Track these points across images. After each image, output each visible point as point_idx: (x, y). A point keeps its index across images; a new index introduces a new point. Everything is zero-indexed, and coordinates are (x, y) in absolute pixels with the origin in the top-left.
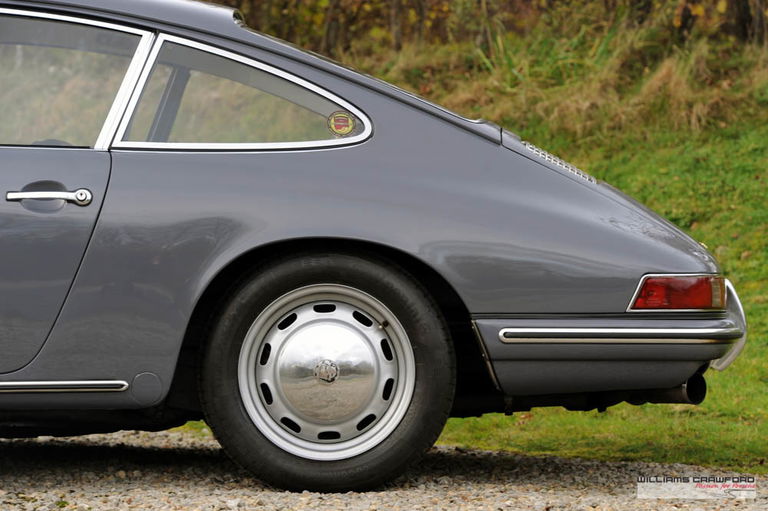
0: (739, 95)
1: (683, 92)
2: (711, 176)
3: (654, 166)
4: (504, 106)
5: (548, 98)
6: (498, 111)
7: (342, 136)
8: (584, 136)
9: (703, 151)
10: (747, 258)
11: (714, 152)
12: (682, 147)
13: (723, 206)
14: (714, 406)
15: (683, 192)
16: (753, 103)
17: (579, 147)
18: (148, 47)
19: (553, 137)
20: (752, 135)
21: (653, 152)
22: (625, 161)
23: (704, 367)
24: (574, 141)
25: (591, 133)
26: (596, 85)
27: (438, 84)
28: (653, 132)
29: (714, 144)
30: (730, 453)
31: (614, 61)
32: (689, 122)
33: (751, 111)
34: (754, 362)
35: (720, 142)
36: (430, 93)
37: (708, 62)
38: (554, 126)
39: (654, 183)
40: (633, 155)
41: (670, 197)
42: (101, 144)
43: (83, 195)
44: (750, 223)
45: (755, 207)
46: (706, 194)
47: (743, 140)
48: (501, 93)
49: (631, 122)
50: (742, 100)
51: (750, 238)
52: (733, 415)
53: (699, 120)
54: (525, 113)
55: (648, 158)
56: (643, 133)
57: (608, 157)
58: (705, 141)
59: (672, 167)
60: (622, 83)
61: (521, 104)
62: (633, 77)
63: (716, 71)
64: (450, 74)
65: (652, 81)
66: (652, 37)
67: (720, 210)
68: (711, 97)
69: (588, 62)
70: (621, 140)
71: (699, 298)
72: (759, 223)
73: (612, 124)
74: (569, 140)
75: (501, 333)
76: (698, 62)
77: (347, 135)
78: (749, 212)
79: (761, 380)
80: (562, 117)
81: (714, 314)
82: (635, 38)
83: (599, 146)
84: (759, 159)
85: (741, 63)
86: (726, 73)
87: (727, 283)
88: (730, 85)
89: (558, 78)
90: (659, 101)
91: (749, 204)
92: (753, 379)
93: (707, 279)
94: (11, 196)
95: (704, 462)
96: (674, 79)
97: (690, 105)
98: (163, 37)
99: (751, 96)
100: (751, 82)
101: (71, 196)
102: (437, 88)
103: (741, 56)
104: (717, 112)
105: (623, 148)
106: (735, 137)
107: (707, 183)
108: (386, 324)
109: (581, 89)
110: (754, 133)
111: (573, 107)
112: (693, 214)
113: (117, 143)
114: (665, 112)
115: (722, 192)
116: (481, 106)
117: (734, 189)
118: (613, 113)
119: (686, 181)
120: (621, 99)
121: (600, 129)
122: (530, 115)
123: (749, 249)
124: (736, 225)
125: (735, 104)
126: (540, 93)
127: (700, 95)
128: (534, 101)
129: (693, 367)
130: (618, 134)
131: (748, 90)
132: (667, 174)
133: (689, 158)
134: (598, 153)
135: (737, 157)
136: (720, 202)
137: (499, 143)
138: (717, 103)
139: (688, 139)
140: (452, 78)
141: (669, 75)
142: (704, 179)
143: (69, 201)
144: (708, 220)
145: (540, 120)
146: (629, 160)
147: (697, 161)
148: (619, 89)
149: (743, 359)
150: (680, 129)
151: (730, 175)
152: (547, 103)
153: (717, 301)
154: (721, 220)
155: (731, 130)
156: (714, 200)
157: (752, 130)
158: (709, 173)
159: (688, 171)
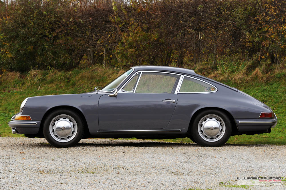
0: (272, 76)
1: (261, 75)
2: (267, 93)
3: (255, 91)
4: (222, 78)
5: (232, 76)
6: (221, 79)
7: (213, 91)
8: (240, 84)
9: (265, 87)
10: (275, 109)
11: (267, 88)
12: (261, 87)
13: (270, 99)
14: (270, 136)
15: (262, 96)
16: (275, 77)
17: (239, 86)
18: (182, 77)
19: (233, 84)
20: (275, 84)
21: (255, 88)
22: (249, 89)
23: (271, 127)
24: (238, 85)
25: (241, 84)
26: (242, 73)
27: (206, 72)
28: (255, 83)
29: (267, 86)
30: (274, 143)
31: (245, 68)
32: (262, 81)
33: (275, 79)
34: (277, 129)
35: (269, 85)
36: (205, 74)
37: (265, 68)
38: (233, 82)
39: (255, 94)
40: (251, 88)
41: (259, 97)
42: (176, 93)
43: (174, 101)
44: (275, 102)
45: (276, 99)
46: (266, 97)
47: (273, 85)
48: (221, 74)
49: (250, 81)
50: (273, 77)
51: (276, 105)
52: (274, 138)
53: (264, 81)
54: (227, 79)
55: (254, 89)
56: (252, 83)
57: (245, 89)
58: (265, 85)
59: (259, 91)
60: (247, 73)
61: (226, 77)
62: (249, 71)
63: (267, 70)
64: (209, 70)
65: (254, 73)
66: (253, 62)
67: (269, 100)
68: (267, 76)
69: (240, 68)
70: (248, 85)
71: (270, 116)
72: (277, 102)
73: (246, 82)
74: (237, 85)
75: (239, 122)
76: (263, 68)
77: (214, 91)
78: (275, 100)
79: (279, 132)
80: (235, 80)
81: (272, 118)
82: (250, 63)
83: (243, 86)
84: (277, 89)
85: (272, 68)
86: (269, 70)
87: (274, 114)
88: (270, 73)
89: (233, 71)
90: (256, 77)
91: (275, 98)
92: (277, 132)
93: (271, 113)
94: (163, 101)
95: (270, 144)
96: (259, 72)
97: (262, 78)
98: (184, 76)
99: (275, 76)
100: (275, 73)
101: (172, 101)
102: (206, 73)
103: (272, 66)
104: (268, 79)
105: (248, 87)
106: (272, 84)
107: (266, 94)
108: (221, 120)
109: (239, 74)
110: (276, 83)
111: (237, 78)
112: (264, 101)
113: (178, 93)
114: (257, 79)
115: (269, 96)
116: (217, 77)
117: (272, 96)
118: (246, 79)
119: (262, 94)
120: (247, 76)
121: (243, 83)
122: (228, 80)
123: (275, 108)
124: (273, 103)
125: (272, 77)
126: (230, 75)
127: (264, 76)
128: (229, 76)
129: (269, 127)
130: (247, 84)
131: (274, 74)
132: (258, 92)
133: (262, 89)
134: (243, 88)
135: (272, 89)
136: (269, 98)
137: (237, 91)
138: (268, 77)
139: (262, 85)
140: (209, 71)
141: (257, 71)
142: (266, 93)
143: (172, 102)
144: (267, 102)
145: (230, 80)
146: (250, 89)
147: (264, 89)
148: (247, 74)
149: (275, 128)
150: (260, 83)
151: (271, 93)
152: (231, 77)
153: (273, 116)
154: (269, 102)
155: (271, 83)
156: (268, 98)
157: (275, 83)
158: (267, 92)
159: (262, 92)
